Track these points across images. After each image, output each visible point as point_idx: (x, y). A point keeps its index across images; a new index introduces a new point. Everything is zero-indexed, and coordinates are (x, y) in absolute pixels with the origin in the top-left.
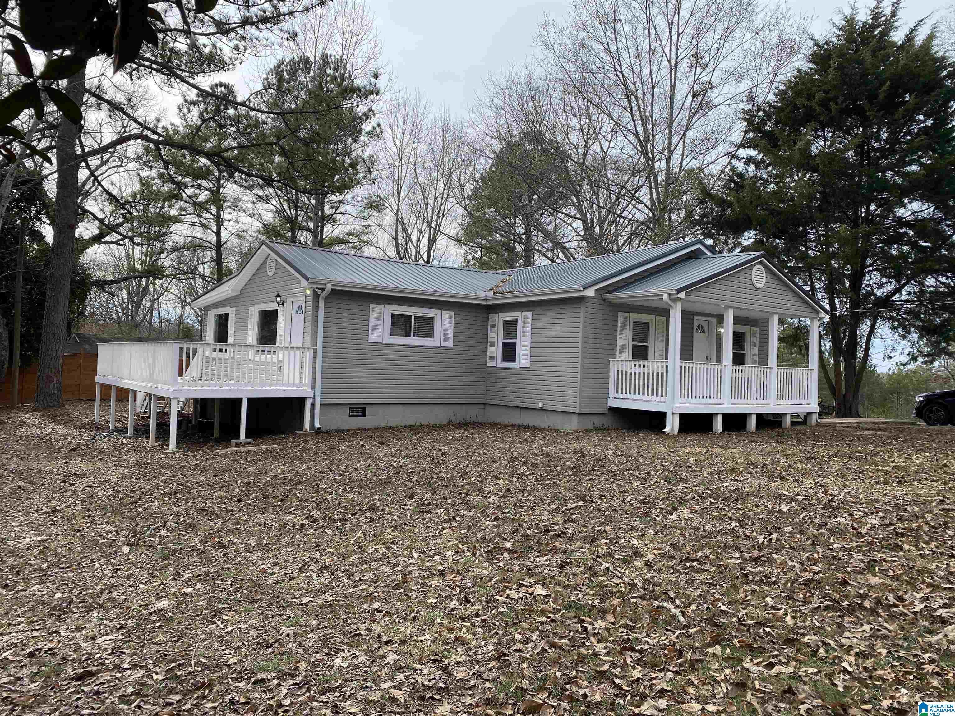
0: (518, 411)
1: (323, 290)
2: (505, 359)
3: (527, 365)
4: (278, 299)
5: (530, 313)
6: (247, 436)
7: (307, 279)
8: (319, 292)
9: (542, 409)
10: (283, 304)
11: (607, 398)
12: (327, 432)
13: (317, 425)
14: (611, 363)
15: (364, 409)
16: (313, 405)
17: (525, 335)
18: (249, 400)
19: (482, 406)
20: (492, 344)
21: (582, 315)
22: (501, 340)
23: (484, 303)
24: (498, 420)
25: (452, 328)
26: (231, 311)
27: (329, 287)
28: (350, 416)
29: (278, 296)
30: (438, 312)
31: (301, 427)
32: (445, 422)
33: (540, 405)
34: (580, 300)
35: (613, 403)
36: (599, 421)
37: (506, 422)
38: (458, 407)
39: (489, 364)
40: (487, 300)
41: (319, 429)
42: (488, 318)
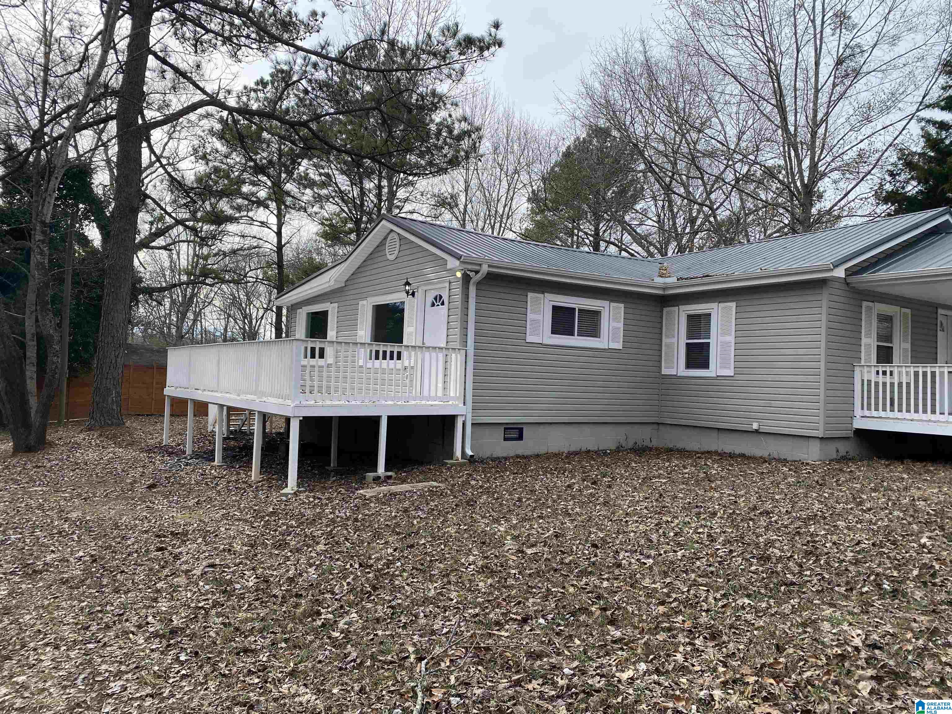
0: (714, 434)
1: (477, 272)
2: (690, 365)
3: (730, 372)
4: (407, 288)
5: (733, 305)
6: (387, 469)
7: (458, 257)
8: (472, 274)
9: (757, 432)
10: (413, 294)
11: (852, 417)
12: (482, 461)
13: (469, 452)
14: (857, 370)
15: (521, 431)
16: (464, 424)
17: (726, 333)
18: (390, 418)
19: (655, 426)
20: (668, 346)
21: (825, 303)
22: (683, 341)
23: (660, 292)
24: (680, 445)
25: (621, 325)
26: (332, 308)
27: (485, 269)
28: (505, 439)
29: (408, 283)
30: (606, 303)
31: (451, 455)
32: (613, 448)
33: (755, 426)
34: (822, 283)
35: (859, 424)
36: (844, 448)
37: (696, 448)
38: (628, 427)
39: (665, 371)
40: (664, 289)
41: (472, 456)
42: (662, 311)
